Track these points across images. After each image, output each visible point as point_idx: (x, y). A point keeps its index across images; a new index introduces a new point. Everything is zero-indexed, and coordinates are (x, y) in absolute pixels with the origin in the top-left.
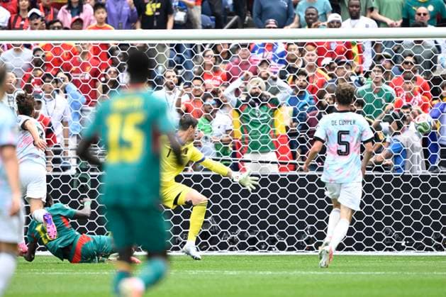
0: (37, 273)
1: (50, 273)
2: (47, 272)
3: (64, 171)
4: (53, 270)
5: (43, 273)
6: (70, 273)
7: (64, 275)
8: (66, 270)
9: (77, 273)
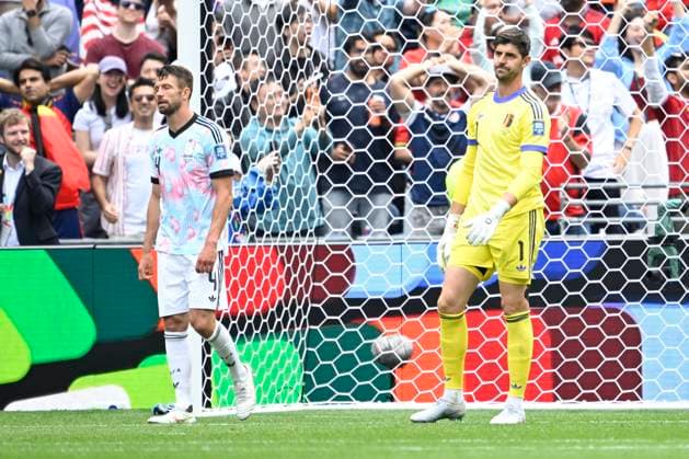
0: (578, 447)
1: (605, 448)
2: (598, 445)
3: (631, 231)
4: (612, 439)
5: (591, 447)
6: (647, 447)
7: (633, 451)
8: (638, 440)
9: (662, 447)
